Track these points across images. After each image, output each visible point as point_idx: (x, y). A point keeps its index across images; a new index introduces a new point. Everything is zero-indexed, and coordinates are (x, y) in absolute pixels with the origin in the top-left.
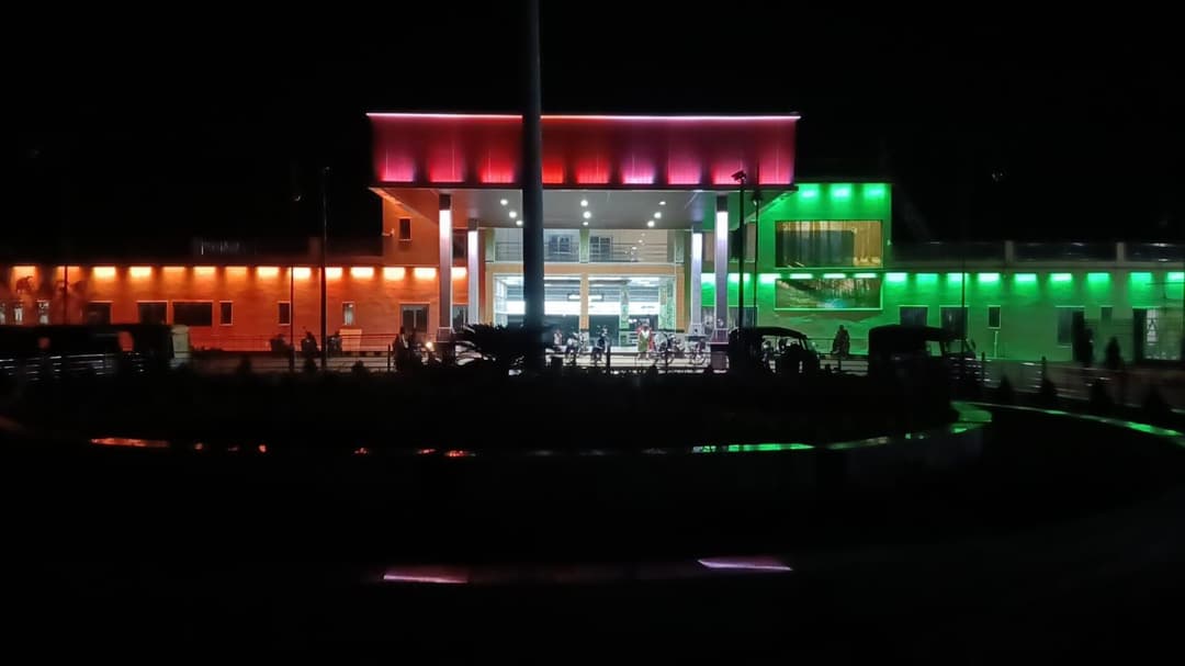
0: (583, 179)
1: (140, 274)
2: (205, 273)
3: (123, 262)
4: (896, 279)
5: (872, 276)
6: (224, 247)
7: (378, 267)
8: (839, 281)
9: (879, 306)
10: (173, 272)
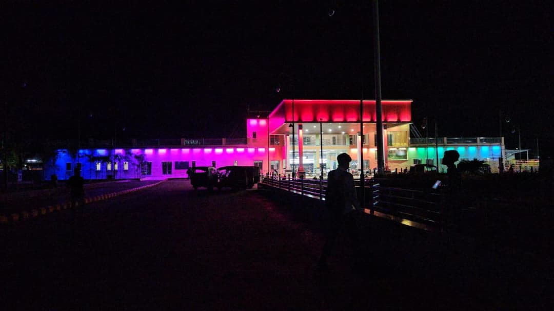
0: (349, 120)
1: (162, 151)
2: (186, 151)
3: (156, 147)
4: (412, 150)
5: (405, 149)
6: (193, 142)
7: (246, 148)
8: (394, 151)
9: (406, 158)
10: (174, 151)
